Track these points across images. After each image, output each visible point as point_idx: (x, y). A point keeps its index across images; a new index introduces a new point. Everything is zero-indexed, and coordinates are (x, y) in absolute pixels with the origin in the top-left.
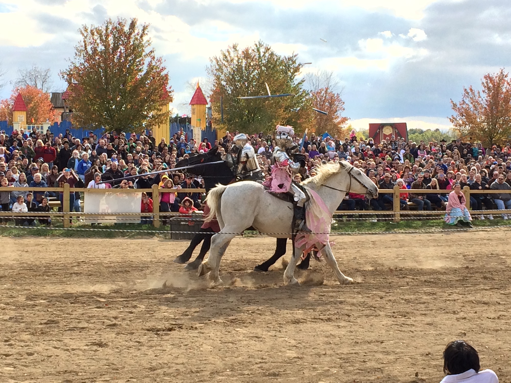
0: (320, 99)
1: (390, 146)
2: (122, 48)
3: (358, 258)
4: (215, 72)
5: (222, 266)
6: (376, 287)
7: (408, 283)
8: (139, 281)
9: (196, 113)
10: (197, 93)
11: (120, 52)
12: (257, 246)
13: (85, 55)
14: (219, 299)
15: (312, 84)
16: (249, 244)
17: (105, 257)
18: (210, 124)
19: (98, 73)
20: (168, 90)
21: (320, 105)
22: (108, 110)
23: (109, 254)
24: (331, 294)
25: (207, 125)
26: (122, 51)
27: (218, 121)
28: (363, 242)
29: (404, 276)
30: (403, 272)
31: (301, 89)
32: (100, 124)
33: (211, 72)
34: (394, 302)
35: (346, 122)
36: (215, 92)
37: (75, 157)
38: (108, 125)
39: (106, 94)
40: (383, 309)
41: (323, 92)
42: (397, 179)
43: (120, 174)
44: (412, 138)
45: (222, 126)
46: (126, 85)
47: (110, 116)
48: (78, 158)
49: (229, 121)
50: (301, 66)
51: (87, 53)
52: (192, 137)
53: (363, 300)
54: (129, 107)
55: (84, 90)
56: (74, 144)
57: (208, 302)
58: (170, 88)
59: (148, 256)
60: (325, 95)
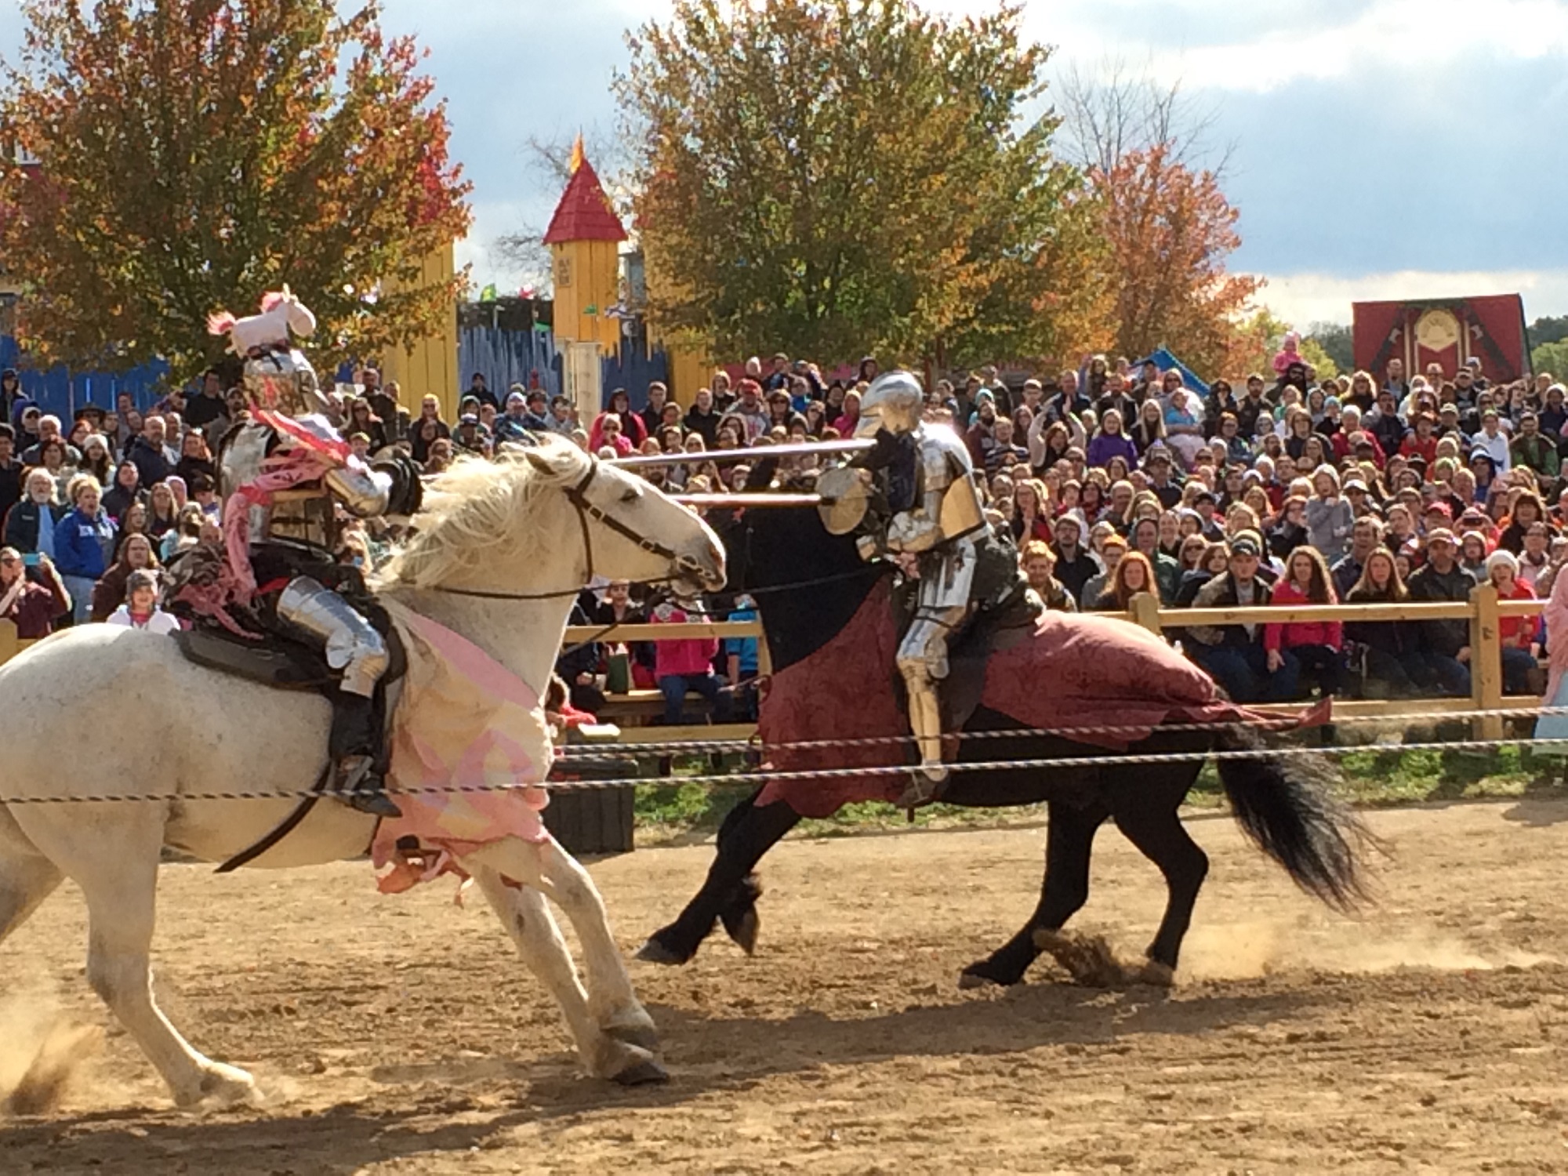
0: (1131, 201)
1: (1451, 407)
2: (236, 4)
4: (652, 94)
5: (708, 974)
6: (1401, 1053)
7: (1544, 1028)
8: (340, 1053)
9: (573, 280)
10: (576, 192)
11: (227, 21)
12: (862, 876)
13: (69, 39)
14: (702, 1126)
15: (1089, 131)
16: (827, 870)
17: (181, 949)
19: (126, 117)
20: (447, 183)
21: (1129, 228)
22: (178, 281)
23: (201, 934)
24: (1199, 1090)
25: (627, 331)
26: (237, 19)
27: (673, 311)
29: (1525, 995)
30: (1521, 978)
31: (1045, 159)
32: (148, 345)
33: (632, 95)
34: (1484, 1120)
35: (1249, 297)
36: (657, 187)
37: (37, 498)
38: (183, 351)
39: (171, 211)
40: (1435, 1154)
41: (1142, 169)
42: (1483, 557)
44: (1550, 359)
45: (692, 333)
46: (259, 166)
48: (50, 502)
49: (725, 311)
50: (1040, 56)
51: (79, 30)
52: (561, 390)
53: (1343, 1114)
54: (273, 264)
55: (71, 194)
56: (32, 439)
57: (649, 1144)
58: (456, 173)
59: (375, 937)
60: (1149, 182)
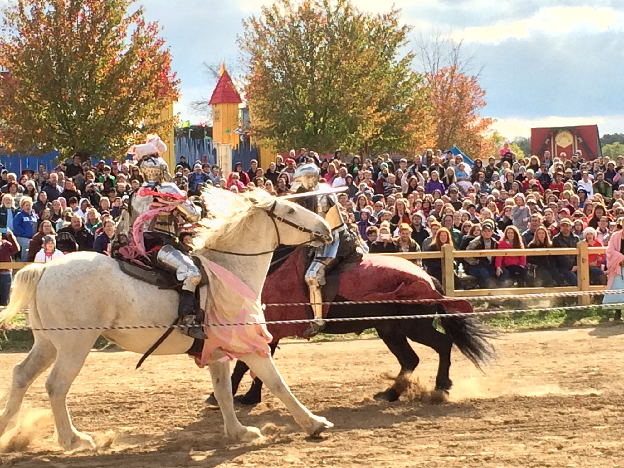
0: (443, 87)
1: (570, 170)
2: (87, 8)
3: (516, 374)
4: (252, 44)
6: (549, 428)
7: (606, 418)
9: (221, 119)
10: (222, 84)
11: (83, 15)
12: (335, 357)
13: (21, 23)
14: (271, 457)
16: (321, 355)
18: (247, 139)
19: (43, 54)
20: (171, 80)
21: (442, 98)
22: (63, 119)
24: (469, 443)
25: (242, 139)
26: (87, 14)
27: (260, 131)
28: (525, 344)
29: (599, 405)
30: (597, 398)
31: (409, 70)
32: (51, 145)
33: (244, 45)
34: (582, 455)
35: (490, 126)
36: (254, 82)
37: (6, 206)
38: (65, 146)
39: (60, 91)
41: (447, 75)
43: (85, 236)
44: (609, 151)
45: (268, 140)
46: (96, 73)
47: (68, 131)
48: (12, 208)
49: (281, 131)
50: (407, 30)
51: (24, 19)
53: (526, 453)
54: (101, 112)
55: (21, 84)
56: (5, 182)
58: (174, 76)
59: (141, 382)
60: (450, 80)
